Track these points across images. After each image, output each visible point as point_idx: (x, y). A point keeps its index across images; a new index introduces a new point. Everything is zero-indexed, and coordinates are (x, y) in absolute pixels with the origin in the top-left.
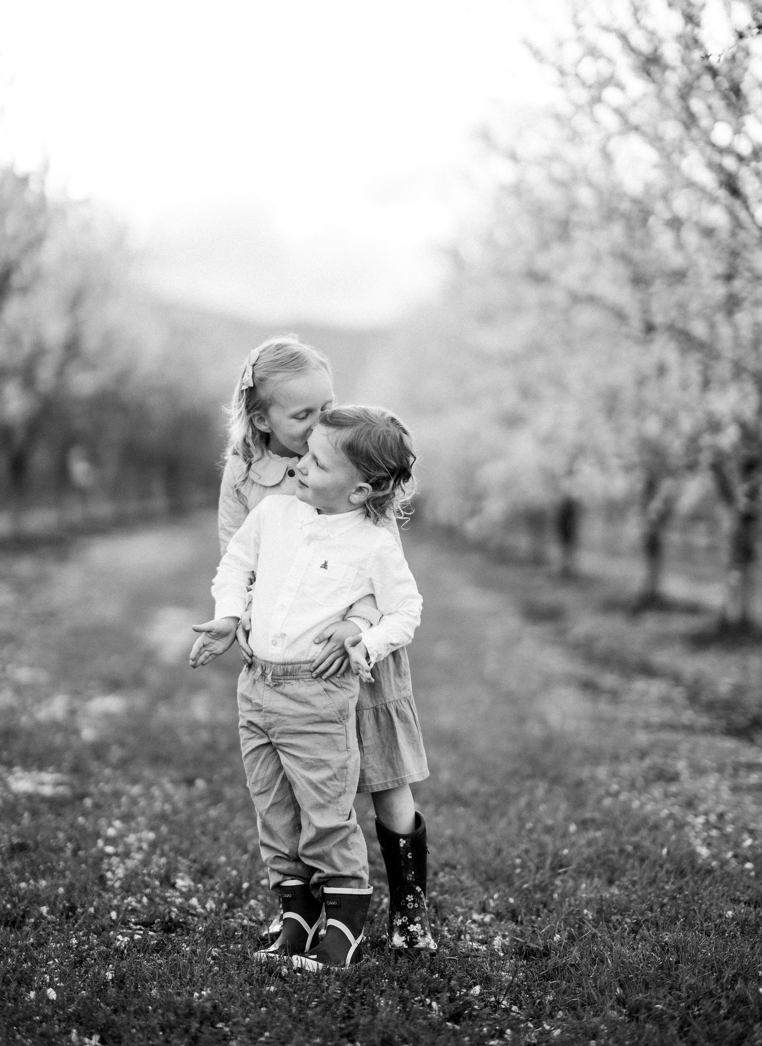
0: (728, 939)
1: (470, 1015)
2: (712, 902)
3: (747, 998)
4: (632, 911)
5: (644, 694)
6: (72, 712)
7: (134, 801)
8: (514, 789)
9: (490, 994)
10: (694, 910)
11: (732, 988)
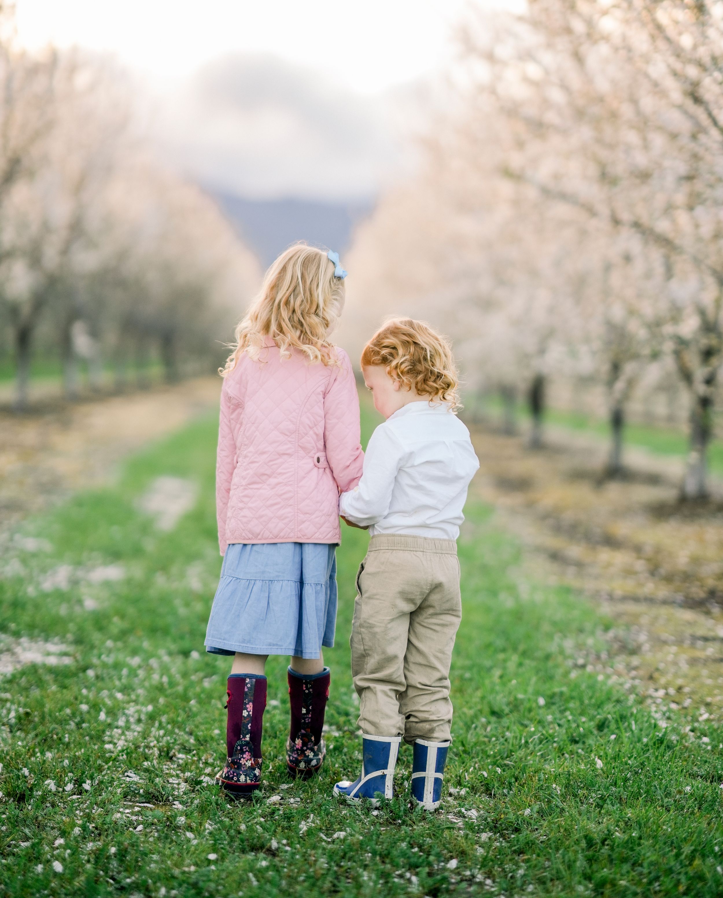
0: (687, 815)
1: (448, 891)
2: (671, 777)
3: (704, 874)
4: (597, 786)
5: (609, 565)
6: (75, 582)
7: (133, 673)
8: (487, 663)
9: (466, 867)
10: (655, 786)
11: (690, 864)
